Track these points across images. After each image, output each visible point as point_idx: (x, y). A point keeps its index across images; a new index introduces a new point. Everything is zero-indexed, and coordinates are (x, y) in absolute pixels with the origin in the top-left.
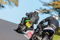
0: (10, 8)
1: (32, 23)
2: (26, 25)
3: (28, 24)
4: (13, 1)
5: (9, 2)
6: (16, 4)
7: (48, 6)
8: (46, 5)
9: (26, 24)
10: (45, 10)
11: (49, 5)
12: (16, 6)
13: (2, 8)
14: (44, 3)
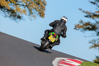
0: (31, 20)
1: (57, 36)
2: (49, 40)
3: (52, 38)
4: (35, 8)
5: (30, 11)
6: (40, 13)
7: (93, 18)
8: (91, 16)
9: (49, 38)
10: (88, 24)
11: (95, 15)
12: (41, 16)
13: (18, 20)
14: (87, 12)
